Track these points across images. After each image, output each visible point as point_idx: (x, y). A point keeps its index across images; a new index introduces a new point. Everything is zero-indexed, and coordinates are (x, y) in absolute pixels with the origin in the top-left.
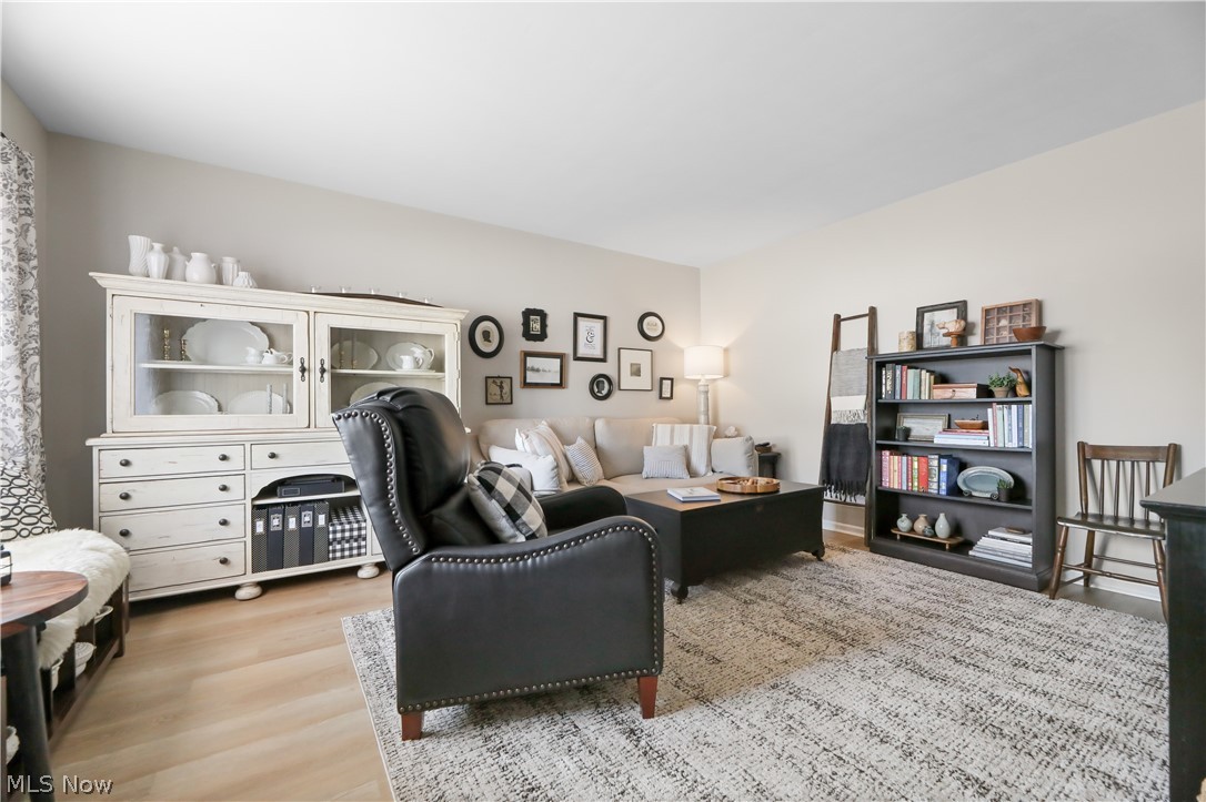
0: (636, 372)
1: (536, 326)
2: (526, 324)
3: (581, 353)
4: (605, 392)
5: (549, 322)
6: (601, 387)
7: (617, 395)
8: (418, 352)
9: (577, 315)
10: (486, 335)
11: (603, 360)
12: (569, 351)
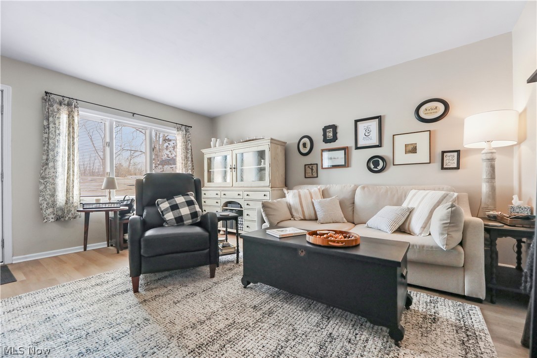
0: (412, 149)
1: (331, 134)
2: (325, 135)
3: (360, 144)
4: (379, 168)
5: (339, 130)
6: (377, 165)
9: (356, 121)
10: (304, 145)
11: (380, 146)
12: (352, 144)
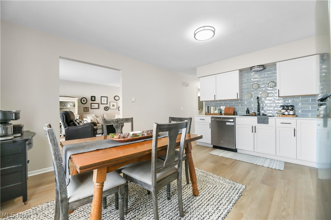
0: (113, 106)
1: (93, 99)
2: (91, 98)
3: (102, 103)
4: (107, 109)
5: (96, 98)
6: (106, 109)
7: (109, 110)
8: (71, 104)
9: (101, 97)
10: (84, 101)
11: (107, 104)
12: (100, 103)
